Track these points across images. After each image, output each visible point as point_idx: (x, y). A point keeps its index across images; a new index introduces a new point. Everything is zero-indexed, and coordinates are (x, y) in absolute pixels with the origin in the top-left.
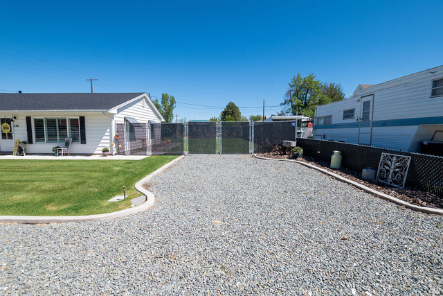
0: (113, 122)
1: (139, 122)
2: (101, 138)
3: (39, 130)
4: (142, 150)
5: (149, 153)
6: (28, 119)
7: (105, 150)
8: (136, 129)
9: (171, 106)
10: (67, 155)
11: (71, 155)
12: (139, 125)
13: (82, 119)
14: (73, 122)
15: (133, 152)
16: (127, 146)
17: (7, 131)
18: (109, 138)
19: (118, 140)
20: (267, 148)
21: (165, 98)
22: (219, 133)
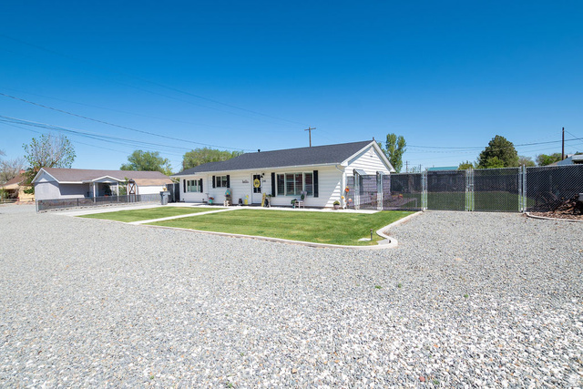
0: (344, 175)
1: (368, 173)
2: (332, 192)
3: (280, 185)
4: (373, 205)
5: (380, 208)
6: (273, 174)
7: (336, 204)
8: (364, 182)
9: (399, 149)
10: (302, 207)
11: (306, 207)
12: (368, 177)
13: (316, 173)
14: (308, 176)
15: (363, 206)
16: (357, 200)
17: (257, 186)
18: (339, 191)
19: (348, 193)
20: (551, 205)
21: (390, 139)
22: (470, 184)
